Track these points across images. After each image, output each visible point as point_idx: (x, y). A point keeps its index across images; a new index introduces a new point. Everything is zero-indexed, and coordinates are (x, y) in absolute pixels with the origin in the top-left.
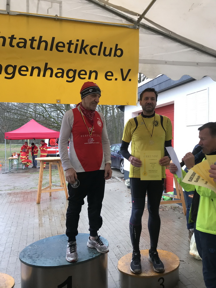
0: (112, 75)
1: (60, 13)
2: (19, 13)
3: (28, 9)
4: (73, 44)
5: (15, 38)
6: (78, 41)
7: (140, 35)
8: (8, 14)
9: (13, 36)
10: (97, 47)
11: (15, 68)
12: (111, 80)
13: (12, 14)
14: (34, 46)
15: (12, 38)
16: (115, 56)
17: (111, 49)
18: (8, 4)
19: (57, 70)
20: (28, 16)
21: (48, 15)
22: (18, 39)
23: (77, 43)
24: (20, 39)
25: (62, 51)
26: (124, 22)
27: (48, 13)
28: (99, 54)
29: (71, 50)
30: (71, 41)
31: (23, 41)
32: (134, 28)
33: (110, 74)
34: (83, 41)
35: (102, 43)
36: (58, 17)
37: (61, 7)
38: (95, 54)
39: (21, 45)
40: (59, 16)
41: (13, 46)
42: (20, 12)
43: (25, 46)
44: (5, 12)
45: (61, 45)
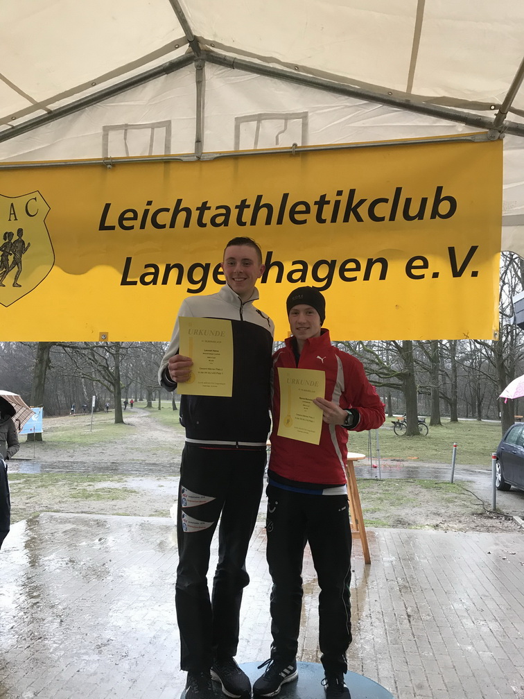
0: (426, 266)
1: (304, 137)
2: (218, 155)
3: (237, 143)
4: (328, 202)
5: (209, 208)
6: (340, 193)
7: (505, 153)
8: (199, 159)
9: (205, 204)
10: (386, 201)
11: (206, 268)
12: (422, 277)
13: (206, 158)
14: (243, 220)
15: (204, 207)
16: (433, 217)
17: (424, 201)
18: (199, 141)
19: (293, 264)
20: (235, 157)
21: (278, 147)
22: (213, 208)
23: (339, 198)
24: (218, 208)
25: (304, 222)
26: (461, 129)
27: (277, 143)
28: (392, 218)
29: (323, 218)
30: (323, 197)
31: (223, 211)
32: (490, 139)
33: (419, 263)
34: (352, 192)
35: (399, 191)
36: (299, 147)
37: (305, 125)
38: (382, 219)
39: (219, 220)
40: (299, 144)
41: (204, 225)
42: (220, 153)
43: (226, 223)
44: (192, 158)
45: (301, 208)
